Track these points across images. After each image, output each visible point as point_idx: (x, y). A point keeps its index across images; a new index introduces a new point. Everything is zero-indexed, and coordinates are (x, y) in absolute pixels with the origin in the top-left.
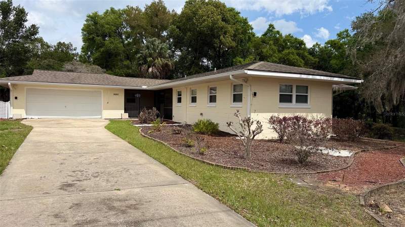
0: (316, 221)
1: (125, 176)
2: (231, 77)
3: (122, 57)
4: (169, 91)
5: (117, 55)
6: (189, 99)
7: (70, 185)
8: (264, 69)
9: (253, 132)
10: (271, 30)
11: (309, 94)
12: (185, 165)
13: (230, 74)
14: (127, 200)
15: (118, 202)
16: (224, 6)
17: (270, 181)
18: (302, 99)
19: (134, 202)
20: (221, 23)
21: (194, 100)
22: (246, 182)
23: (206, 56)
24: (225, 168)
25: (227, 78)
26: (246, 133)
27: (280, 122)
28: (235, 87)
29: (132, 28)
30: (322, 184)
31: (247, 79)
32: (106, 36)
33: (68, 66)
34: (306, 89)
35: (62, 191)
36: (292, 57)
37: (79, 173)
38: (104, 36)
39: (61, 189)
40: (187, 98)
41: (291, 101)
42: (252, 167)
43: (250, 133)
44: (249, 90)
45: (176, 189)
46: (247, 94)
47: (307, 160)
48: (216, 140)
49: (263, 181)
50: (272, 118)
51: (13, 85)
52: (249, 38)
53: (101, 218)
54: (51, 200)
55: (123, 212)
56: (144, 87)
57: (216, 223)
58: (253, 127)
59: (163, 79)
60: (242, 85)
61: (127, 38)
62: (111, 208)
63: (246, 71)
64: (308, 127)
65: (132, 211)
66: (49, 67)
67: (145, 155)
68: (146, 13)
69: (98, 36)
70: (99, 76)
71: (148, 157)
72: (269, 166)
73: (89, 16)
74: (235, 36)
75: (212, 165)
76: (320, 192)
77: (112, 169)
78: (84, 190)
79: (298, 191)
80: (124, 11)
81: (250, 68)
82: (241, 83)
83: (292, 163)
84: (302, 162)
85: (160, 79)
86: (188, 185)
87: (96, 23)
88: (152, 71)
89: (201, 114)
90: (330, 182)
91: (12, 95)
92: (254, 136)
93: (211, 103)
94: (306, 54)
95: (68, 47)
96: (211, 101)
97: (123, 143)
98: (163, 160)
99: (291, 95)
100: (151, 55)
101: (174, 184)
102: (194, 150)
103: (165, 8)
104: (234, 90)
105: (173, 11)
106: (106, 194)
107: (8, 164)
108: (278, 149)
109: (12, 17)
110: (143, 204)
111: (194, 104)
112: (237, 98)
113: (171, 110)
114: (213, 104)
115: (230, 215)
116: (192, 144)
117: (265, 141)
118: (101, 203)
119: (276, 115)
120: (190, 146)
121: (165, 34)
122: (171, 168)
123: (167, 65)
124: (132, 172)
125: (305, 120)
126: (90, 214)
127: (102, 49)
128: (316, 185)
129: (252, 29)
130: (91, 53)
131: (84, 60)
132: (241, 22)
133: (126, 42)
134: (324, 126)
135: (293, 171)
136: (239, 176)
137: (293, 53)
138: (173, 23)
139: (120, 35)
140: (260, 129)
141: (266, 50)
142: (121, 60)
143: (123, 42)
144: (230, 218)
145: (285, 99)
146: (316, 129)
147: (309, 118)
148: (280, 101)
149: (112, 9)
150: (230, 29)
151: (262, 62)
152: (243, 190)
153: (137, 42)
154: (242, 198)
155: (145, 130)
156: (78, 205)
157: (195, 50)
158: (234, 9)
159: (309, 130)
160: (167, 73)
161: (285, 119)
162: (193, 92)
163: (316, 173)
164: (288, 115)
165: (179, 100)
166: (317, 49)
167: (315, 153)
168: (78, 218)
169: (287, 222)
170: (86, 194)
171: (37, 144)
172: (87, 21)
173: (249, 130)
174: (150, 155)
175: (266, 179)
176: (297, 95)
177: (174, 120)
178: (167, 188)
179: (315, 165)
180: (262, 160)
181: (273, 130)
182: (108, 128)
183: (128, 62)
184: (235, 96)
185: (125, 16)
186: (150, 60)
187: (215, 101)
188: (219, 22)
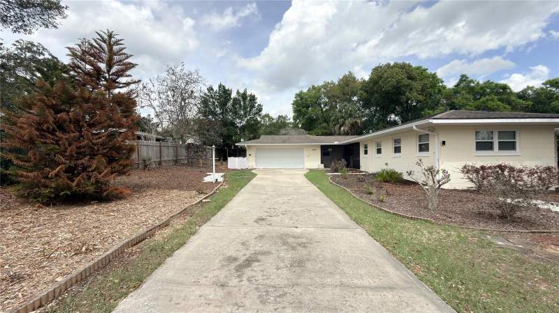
0: (525, 299)
1: (306, 216)
2: (414, 127)
3: (321, 121)
4: (357, 145)
5: (317, 120)
6: (375, 151)
7: (263, 220)
8: (454, 117)
9: (439, 182)
10: (465, 80)
11: (517, 140)
12: (362, 211)
13: (413, 125)
14: (300, 238)
15: (293, 239)
16: (409, 66)
17: (459, 236)
18: (508, 146)
19: (304, 240)
20: (406, 81)
21: (379, 151)
22: (426, 235)
23: (393, 112)
24: (403, 217)
25: (411, 130)
26: (431, 183)
27: (476, 171)
28: (421, 137)
29: (329, 98)
30: (538, 248)
31: (434, 128)
32: (309, 107)
33: (283, 131)
34: (513, 134)
35: (255, 224)
36: (490, 104)
37: (273, 210)
38: (308, 107)
39: (256, 222)
40: (372, 150)
41: (491, 149)
42: (436, 219)
43: (434, 182)
44: (437, 139)
45: (347, 233)
46: (434, 144)
47: (515, 215)
48: (399, 189)
49: (449, 236)
50: (465, 167)
51: (248, 146)
52: (440, 91)
53: (273, 252)
54: (245, 230)
55: (294, 248)
56: (336, 143)
57: (379, 276)
58: (439, 176)
59: (354, 135)
60: (428, 135)
61: (325, 106)
62: (285, 243)
63: (431, 121)
64: (518, 176)
65: (301, 248)
66: (270, 133)
67: (328, 199)
68: (339, 85)
69: (303, 108)
70: (303, 137)
71: (330, 201)
72: (459, 219)
73: (297, 94)
74: (423, 90)
75: (390, 213)
76: (535, 258)
77: (298, 209)
78: (271, 224)
79: (498, 252)
80: (322, 86)
81: (436, 117)
82: (427, 132)
83: (491, 217)
84: (507, 217)
85: (352, 135)
86: (360, 230)
87: (302, 99)
88: (344, 130)
89: (387, 165)
90: (553, 247)
91: (248, 153)
92: (440, 186)
93: (396, 154)
94: (513, 98)
95: (285, 118)
97: (314, 188)
98: (342, 205)
99: (492, 143)
100: (342, 117)
101: (346, 228)
102: (373, 197)
103: (354, 78)
104: (420, 141)
105: (362, 79)
106: (286, 230)
107: (231, 200)
108: (474, 200)
110: (311, 244)
111: (379, 155)
112: (424, 148)
113: (359, 161)
114: (397, 154)
115: (397, 269)
116: (372, 191)
117: (458, 191)
118: (278, 237)
119: (470, 163)
120: (371, 193)
121: (355, 98)
122: (347, 213)
123: (356, 122)
124: (312, 213)
125: (512, 169)
126: (267, 246)
127: (306, 117)
128: (529, 247)
129: (442, 82)
130: (300, 120)
131: (295, 126)
132: (429, 77)
133: (324, 109)
134: (543, 176)
135: (492, 227)
136: (418, 227)
137: (492, 100)
138: (361, 89)
139: (320, 104)
140: (447, 177)
141: (458, 100)
142: (320, 124)
143: (322, 109)
144: (398, 273)
145: (483, 146)
146: (530, 179)
147: (518, 166)
148: (477, 149)
149: (313, 86)
150: (417, 85)
151: (452, 111)
152: (421, 243)
153: (333, 108)
154: (418, 251)
155: (333, 178)
156: (261, 237)
157: (383, 108)
158: (420, 67)
159: (520, 181)
160: (357, 130)
161: (483, 168)
162: (378, 145)
163: (528, 233)
164: (487, 163)
165: (366, 152)
166: (530, 92)
167: (527, 208)
168: (257, 248)
169: (476, 291)
170: (270, 228)
171: (255, 186)
172: (295, 98)
173: (433, 179)
174: (332, 199)
175: (453, 233)
176: (499, 142)
177: (362, 169)
178: (338, 231)
179: (527, 223)
180: (451, 212)
181: (468, 180)
182: (306, 176)
183: (325, 124)
184: (420, 145)
185: (323, 90)
186: (341, 120)
187: (400, 152)
188: (404, 81)
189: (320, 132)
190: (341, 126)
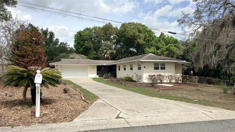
2: (136, 62)
4: (115, 66)
5: (90, 49)
6: (123, 69)
10: (162, 35)
11: (165, 66)
18: (163, 68)
20: (137, 34)
21: (125, 69)
28: (138, 65)
38: (85, 41)
41: (158, 69)
44: (143, 66)
50: (149, 75)
51: (56, 65)
56: (105, 64)
60: (140, 64)
63: (140, 60)
69: (82, 41)
80: (93, 28)
81: (142, 58)
85: (111, 60)
88: (107, 56)
89: (128, 75)
96: (131, 70)
99: (159, 67)
100: (105, 49)
105: (116, 27)
109: (48, 37)
111: (125, 71)
113: (116, 73)
114: (132, 71)
121: (112, 36)
123: (113, 53)
125: (162, 76)
127: (84, 47)
132: (148, 31)
137: (172, 46)
142: (92, 51)
147: (164, 75)
148: (155, 69)
149: (87, 28)
162: (124, 66)
176: (161, 67)
183: (95, 52)
184: (139, 68)
185: (94, 31)
186: (105, 51)
187: (132, 70)
188: (136, 33)
189: (92, 56)
190: (105, 54)
